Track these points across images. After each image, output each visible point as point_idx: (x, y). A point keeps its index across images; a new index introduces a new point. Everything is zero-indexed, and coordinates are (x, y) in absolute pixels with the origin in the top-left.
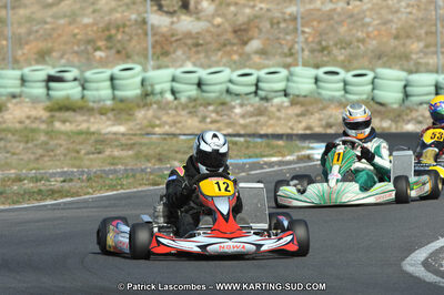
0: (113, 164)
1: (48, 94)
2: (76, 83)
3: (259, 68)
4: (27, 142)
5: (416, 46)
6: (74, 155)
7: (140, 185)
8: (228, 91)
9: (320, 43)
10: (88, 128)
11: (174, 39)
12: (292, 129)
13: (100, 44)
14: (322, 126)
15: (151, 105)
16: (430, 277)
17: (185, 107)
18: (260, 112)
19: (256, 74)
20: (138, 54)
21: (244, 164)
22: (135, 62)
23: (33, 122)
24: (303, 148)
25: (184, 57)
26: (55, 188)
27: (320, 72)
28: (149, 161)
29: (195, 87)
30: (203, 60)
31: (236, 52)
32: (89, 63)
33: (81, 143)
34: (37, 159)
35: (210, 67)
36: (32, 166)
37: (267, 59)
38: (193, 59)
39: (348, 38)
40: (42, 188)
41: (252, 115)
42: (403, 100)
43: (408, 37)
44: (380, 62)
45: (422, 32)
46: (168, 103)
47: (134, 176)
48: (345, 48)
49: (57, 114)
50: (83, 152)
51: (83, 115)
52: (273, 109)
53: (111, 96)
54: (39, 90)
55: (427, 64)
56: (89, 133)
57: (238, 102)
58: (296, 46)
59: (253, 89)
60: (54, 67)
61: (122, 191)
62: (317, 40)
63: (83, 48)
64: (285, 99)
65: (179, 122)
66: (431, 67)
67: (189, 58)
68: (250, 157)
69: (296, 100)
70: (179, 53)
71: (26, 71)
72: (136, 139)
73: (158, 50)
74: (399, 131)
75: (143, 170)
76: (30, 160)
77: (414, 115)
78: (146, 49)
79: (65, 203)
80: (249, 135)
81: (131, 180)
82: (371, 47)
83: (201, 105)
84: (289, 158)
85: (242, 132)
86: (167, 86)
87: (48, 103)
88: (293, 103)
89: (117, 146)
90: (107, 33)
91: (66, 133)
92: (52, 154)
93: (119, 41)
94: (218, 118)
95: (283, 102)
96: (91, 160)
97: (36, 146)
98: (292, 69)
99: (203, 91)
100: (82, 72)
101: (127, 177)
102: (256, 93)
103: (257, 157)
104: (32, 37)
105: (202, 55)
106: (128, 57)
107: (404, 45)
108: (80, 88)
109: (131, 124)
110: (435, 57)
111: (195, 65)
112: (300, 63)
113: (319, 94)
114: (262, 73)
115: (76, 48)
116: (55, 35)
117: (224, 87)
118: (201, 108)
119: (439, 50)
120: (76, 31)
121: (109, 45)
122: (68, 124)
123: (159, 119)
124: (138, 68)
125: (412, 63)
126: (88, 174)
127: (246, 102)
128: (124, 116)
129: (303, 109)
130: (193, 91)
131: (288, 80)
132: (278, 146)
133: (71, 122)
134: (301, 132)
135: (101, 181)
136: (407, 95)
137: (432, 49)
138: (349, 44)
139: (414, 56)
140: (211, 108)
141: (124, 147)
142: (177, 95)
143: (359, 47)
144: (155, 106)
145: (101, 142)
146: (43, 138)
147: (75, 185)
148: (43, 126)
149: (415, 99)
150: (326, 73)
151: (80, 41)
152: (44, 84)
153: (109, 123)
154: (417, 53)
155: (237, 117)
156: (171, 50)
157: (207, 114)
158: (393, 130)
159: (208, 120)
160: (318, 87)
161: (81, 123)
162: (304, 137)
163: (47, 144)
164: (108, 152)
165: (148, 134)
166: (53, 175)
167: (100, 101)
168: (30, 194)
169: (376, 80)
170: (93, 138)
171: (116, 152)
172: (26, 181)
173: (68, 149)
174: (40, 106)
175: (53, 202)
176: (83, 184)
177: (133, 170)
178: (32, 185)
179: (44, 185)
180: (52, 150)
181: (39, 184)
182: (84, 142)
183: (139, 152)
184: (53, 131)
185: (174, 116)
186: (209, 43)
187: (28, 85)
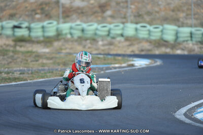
0: (42, 66)
1: (14, 35)
2: (26, 29)
3: (110, 23)
4: (4, 56)
5: (182, 15)
6: (25, 62)
7: (55, 76)
8: (96, 34)
9: (138, 13)
10: (32, 50)
11: (72, 10)
12: (125, 51)
13: (38, 11)
14: (140, 51)
15: (61, 40)
16: (188, 121)
17: (76, 41)
18: (111, 44)
19: (109, 26)
20: (55, 17)
21: (103, 68)
22: (54, 20)
23: (7, 46)
24: (130, 61)
25: (76, 18)
26: (16, 77)
27: (138, 26)
28: (59, 65)
29: (81, 32)
30: (85, 20)
31: (100, 16)
32: (33, 20)
34: (8, 64)
36: (6, 66)
37: (114, 19)
38: (80, 19)
39: (151, 11)
40: (11, 77)
42: (176, 40)
43: (179, 10)
44: (166, 22)
45: (185, 8)
47: (52, 72)
48: (150, 15)
49: (19, 44)
51: (30, 43)
52: (116, 43)
53: (42, 35)
54: (9, 32)
55: (187, 23)
56: (31, 52)
57: (101, 39)
58: (128, 14)
59: (106, 33)
60: (17, 21)
62: (137, 11)
63: (30, 13)
64: (122, 38)
66: (189, 24)
67: (78, 18)
68: (106, 64)
69: (127, 39)
70: (74, 16)
71: (4, 23)
72: (54, 55)
73: (65, 15)
74: (174, 53)
75: (57, 70)
76: (5, 64)
77: (181, 46)
78: (59, 14)
79: (21, 84)
80: (106, 54)
81: (50, 74)
82: (161, 15)
83: (84, 40)
84: (124, 65)
85: (102, 53)
86: (68, 31)
87: (14, 38)
89: (45, 58)
90: (41, 7)
92: (15, 61)
93: (47, 11)
94: (92, 46)
96: (33, 65)
98: (125, 24)
99: (84, 34)
101: (50, 72)
102: (108, 35)
103: (109, 64)
104: (7, 8)
106: (50, 18)
107: (177, 14)
108: (28, 32)
109: (52, 48)
110: (191, 20)
111: (81, 21)
112: (129, 22)
114: (112, 26)
115: (27, 13)
116: (17, 7)
117: (94, 32)
118: (83, 42)
119: (193, 17)
120: (27, 5)
121: (42, 12)
122: (22, 48)
123: (64, 46)
124: (55, 23)
125: (180, 23)
126: (32, 70)
127: (104, 39)
128: (48, 44)
129: (130, 43)
131: (123, 29)
132: (119, 60)
133: (24, 46)
134: (129, 53)
135: (37, 74)
136: (177, 37)
137: (190, 16)
138: (152, 13)
139: (181, 20)
140: (88, 41)
141: (48, 59)
142: (73, 35)
143: (156, 15)
145: (38, 56)
146: (11, 54)
147: (25, 76)
148: (12, 49)
150: (141, 27)
151: (29, 10)
152: (11, 29)
153: (41, 47)
154: (182, 18)
155: (100, 46)
156: (70, 14)
157: (86, 44)
158: (171, 53)
159: (87, 47)
160: (137, 33)
161: (29, 47)
162: (130, 56)
163: (13, 56)
164: (40, 61)
165: (59, 53)
166: (16, 71)
167: (37, 37)
168: (5, 80)
169: (164, 31)
170: (34, 55)
171: (45, 61)
172: (3, 74)
173: (22, 59)
174: (10, 39)
175: (15, 83)
176: (29, 75)
177: (52, 69)
178: (6, 75)
179: (11, 75)
180: (16, 59)
181: (9, 75)
182: (30, 56)
183: (55, 61)
184: (16, 51)
185: (71, 45)
186: (87, 12)
187: (5, 29)
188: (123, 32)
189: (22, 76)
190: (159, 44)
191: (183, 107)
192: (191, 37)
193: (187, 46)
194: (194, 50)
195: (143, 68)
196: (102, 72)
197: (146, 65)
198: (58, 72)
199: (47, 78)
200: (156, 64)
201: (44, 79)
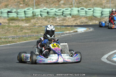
0: (25, 34)
1: (8, 16)
3: (63, 8)
4: (3, 29)
5: (104, 1)
6: (15, 32)
7: (33, 39)
8: (55, 14)
9: (79, 1)
10: (19, 25)
11: (41, 1)
12: (72, 24)
13: (22, 2)
14: (80, 23)
15: (35, 18)
16: (108, 62)
17: (44, 19)
18: (64, 20)
19: (62, 10)
20: (31, 5)
21: (60, 34)
22: (31, 7)
23: (4, 23)
24: (75, 29)
25: (43, 6)
26: (10, 41)
27: (79, 9)
28: (35, 33)
29: (46, 13)
30: (49, 6)
31: (57, 4)
32: (19, 8)
34: (5, 33)
35: (50, 8)
36: (4, 35)
37: (65, 6)
38: (46, 6)
40: (7, 41)
42: (101, 16)
44: (95, 6)
46: (39, 18)
47: (31, 37)
48: (85, 2)
49: (11, 21)
50: (17, 31)
51: (17, 21)
52: (67, 19)
53: (24, 16)
54: (6, 15)
55: (107, 6)
56: (19, 26)
57: (58, 17)
58: (73, 2)
59: (62, 14)
60: (9, 9)
61: (28, 41)
63: (17, 4)
64: (70, 16)
65: (43, 23)
67: (45, 6)
68: (61, 32)
69: (73, 16)
70: (42, 4)
71: (2, 10)
72: (31, 27)
73: (37, 4)
75: (33, 36)
76: (3, 33)
77: (104, 19)
78: (33, 4)
79: (13, 45)
80: (61, 26)
82: (92, 2)
83: (48, 18)
84: (71, 32)
85: (59, 25)
86: (39, 13)
87: (8, 18)
88: (72, 17)
89: (26, 29)
92: (9, 32)
93: (26, 2)
94: (53, 21)
95: (70, 17)
96: (19, 33)
97: (5, 30)
98: (72, 8)
99: (49, 14)
100: (17, 10)
101: (29, 37)
103: (63, 31)
104: (3, 1)
105: (48, 5)
106: (29, 6)
107: (101, 1)
108: (16, 14)
109: (30, 23)
110: (109, 4)
111: (46, 8)
112: (74, 7)
113: (79, 14)
114: (64, 9)
115: (15, 4)
116: (9, 1)
117: (54, 13)
118: (48, 19)
119: (110, 2)
121: (24, 3)
122: (13, 24)
123: (37, 22)
124: (31, 9)
125: (103, 6)
126: (19, 37)
127: (60, 17)
128: (28, 21)
129: (75, 19)
130: (46, 15)
132: (68, 29)
133: (14, 23)
134: (75, 25)
135: (22, 38)
136: (102, 14)
137: (109, 2)
138: (87, 1)
139: (104, 4)
140: (51, 19)
141: (28, 29)
142: (42, 16)
143: (89, 2)
144: (36, 19)
145: (22, 28)
146: (7, 28)
147: (15, 40)
148: (7, 25)
149: (104, 15)
150: (81, 9)
151: (16, 2)
152: (7, 13)
153: (24, 23)
154: (104, 3)
155: (58, 21)
156: (40, 4)
157: (50, 20)
159: (50, 22)
160: (79, 13)
161: (17, 23)
162: (75, 26)
163: (8, 29)
164: (24, 31)
165: (34, 26)
166: (10, 37)
167: (21, 17)
168: (3, 42)
169: (94, 11)
171: (26, 31)
172: (2, 39)
173: (13, 30)
174: (6, 19)
175: (10, 44)
176: (17, 40)
177: (30, 35)
178: (4, 40)
179: (7, 40)
180: (9, 31)
181: (6, 40)
182: (18, 28)
183: (32, 31)
184: (9, 26)
185: (41, 21)
186: (50, 2)
187: (3, 13)
188: (71, 13)
190: (91, 19)
195: (83, 33)
196: (59, 36)
197: (84, 31)
198: (34, 37)
200: (90, 30)
201: (26, 42)
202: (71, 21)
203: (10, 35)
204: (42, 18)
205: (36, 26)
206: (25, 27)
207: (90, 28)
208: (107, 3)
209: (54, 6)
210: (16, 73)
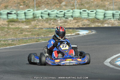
0: (25, 36)
1: (8, 18)
2: (15, 15)
3: (65, 10)
4: (2, 31)
5: (107, 3)
6: (15, 34)
7: (33, 42)
8: (56, 16)
9: (81, 3)
11: (41, 2)
12: (74, 26)
13: (22, 4)
14: (82, 25)
15: (36, 20)
16: (111, 66)
17: (45, 21)
18: (65, 22)
19: (64, 11)
20: (32, 6)
22: (31, 9)
23: (3, 25)
24: (77, 31)
25: (44, 7)
26: (10, 43)
27: (81, 11)
28: (35, 35)
29: (47, 15)
30: (50, 8)
31: (58, 6)
32: (19, 9)
33: (17, 31)
34: (5, 35)
35: (51, 10)
37: (67, 7)
38: (47, 8)
39: (89, 2)
40: (6, 43)
41: (63, 22)
42: (104, 18)
43: (105, 1)
44: (98, 8)
46: (40, 20)
47: (31, 40)
48: (88, 4)
49: (10, 23)
51: (17, 23)
52: (69, 21)
53: (25, 18)
54: (5, 17)
55: (110, 8)
56: (19, 28)
57: (59, 19)
58: (75, 4)
59: (63, 15)
60: (9, 10)
61: (28, 44)
62: (80, 2)
63: (17, 5)
64: (72, 18)
65: (43, 25)
66: (111, 9)
67: (46, 7)
70: (43, 6)
71: (2, 11)
72: (32, 30)
73: (37, 5)
74: (103, 26)
75: (34, 38)
76: (3, 36)
77: (107, 22)
78: (34, 5)
79: (13, 47)
81: (30, 41)
82: (95, 4)
83: (49, 20)
84: (73, 34)
86: (40, 15)
87: (8, 20)
88: (74, 19)
89: (26, 32)
90: (23, 1)
91: (12, 28)
93: (27, 3)
94: (54, 24)
96: (19, 35)
97: (5, 32)
98: (74, 10)
99: (50, 16)
100: (17, 11)
101: (29, 40)
102: (64, 17)
104: (3, 2)
105: (49, 6)
106: (29, 7)
107: (104, 3)
109: (30, 26)
110: (112, 6)
111: (47, 9)
112: (76, 8)
113: (81, 17)
114: (66, 11)
115: (15, 5)
116: (9, 1)
117: (55, 15)
118: (49, 21)
119: (113, 4)
120: (15, 0)
121: (24, 4)
122: (13, 26)
123: (38, 24)
124: (32, 10)
125: (106, 8)
126: (19, 39)
127: (61, 19)
128: (28, 23)
129: (77, 21)
130: (47, 16)
131: (73, 13)
132: (70, 31)
133: (14, 25)
134: (76, 27)
135: (22, 41)
136: (105, 17)
137: (112, 4)
138: (89, 3)
139: (107, 6)
140: (52, 21)
141: (28, 32)
142: (43, 18)
143: (92, 4)
144: (37, 20)
145: (22, 30)
146: (6, 30)
147: (15, 42)
148: (6, 26)
149: (107, 18)
150: (83, 11)
151: (16, 3)
152: (6, 15)
153: (24, 25)
155: (59, 23)
156: (41, 5)
157: (51, 22)
158: (101, 26)
159: (51, 24)
160: (81, 15)
161: (17, 25)
162: (77, 29)
163: (7, 31)
164: (24, 33)
165: (35, 28)
166: (9, 40)
167: (22, 19)
168: (3, 45)
169: (97, 13)
170: (20, 29)
172: (2, 41)
173: (13, 33)
174: (6, 21)
175: (9, 47)
176: (17, 42)
177: (31, 38)
178: (3, 42)
180: (9, 33)
183: (32, 33)
184: (9, 28)
185: (42, 23)
186: (51, 3)
187: (2, 15)
188: (72, 15)
189: (13, 42)
190: (94, 21)
191: (109, 58)
192: (113, 16)
193: (110, 22)
194: (115, 24)
195: (85, 36)
197: (86, 33)
198: (35, 40)
199: (28, 43)
200: (92, 33)
201: (26, 44)
202: (73, 23)
203: (10, 38)
204: (42, 19)
205: (36, 28)
206: (26, 29)
207: (93, 30)
208: (110, 5)
209: (55, 8)
210: (16, 76)
